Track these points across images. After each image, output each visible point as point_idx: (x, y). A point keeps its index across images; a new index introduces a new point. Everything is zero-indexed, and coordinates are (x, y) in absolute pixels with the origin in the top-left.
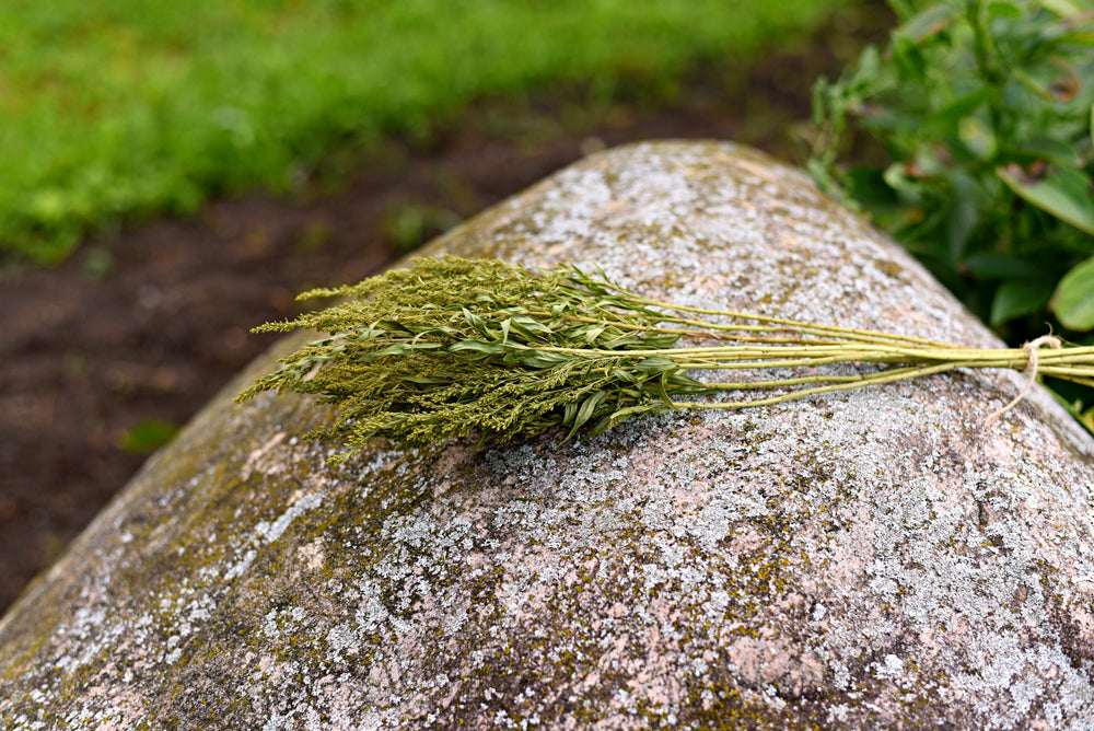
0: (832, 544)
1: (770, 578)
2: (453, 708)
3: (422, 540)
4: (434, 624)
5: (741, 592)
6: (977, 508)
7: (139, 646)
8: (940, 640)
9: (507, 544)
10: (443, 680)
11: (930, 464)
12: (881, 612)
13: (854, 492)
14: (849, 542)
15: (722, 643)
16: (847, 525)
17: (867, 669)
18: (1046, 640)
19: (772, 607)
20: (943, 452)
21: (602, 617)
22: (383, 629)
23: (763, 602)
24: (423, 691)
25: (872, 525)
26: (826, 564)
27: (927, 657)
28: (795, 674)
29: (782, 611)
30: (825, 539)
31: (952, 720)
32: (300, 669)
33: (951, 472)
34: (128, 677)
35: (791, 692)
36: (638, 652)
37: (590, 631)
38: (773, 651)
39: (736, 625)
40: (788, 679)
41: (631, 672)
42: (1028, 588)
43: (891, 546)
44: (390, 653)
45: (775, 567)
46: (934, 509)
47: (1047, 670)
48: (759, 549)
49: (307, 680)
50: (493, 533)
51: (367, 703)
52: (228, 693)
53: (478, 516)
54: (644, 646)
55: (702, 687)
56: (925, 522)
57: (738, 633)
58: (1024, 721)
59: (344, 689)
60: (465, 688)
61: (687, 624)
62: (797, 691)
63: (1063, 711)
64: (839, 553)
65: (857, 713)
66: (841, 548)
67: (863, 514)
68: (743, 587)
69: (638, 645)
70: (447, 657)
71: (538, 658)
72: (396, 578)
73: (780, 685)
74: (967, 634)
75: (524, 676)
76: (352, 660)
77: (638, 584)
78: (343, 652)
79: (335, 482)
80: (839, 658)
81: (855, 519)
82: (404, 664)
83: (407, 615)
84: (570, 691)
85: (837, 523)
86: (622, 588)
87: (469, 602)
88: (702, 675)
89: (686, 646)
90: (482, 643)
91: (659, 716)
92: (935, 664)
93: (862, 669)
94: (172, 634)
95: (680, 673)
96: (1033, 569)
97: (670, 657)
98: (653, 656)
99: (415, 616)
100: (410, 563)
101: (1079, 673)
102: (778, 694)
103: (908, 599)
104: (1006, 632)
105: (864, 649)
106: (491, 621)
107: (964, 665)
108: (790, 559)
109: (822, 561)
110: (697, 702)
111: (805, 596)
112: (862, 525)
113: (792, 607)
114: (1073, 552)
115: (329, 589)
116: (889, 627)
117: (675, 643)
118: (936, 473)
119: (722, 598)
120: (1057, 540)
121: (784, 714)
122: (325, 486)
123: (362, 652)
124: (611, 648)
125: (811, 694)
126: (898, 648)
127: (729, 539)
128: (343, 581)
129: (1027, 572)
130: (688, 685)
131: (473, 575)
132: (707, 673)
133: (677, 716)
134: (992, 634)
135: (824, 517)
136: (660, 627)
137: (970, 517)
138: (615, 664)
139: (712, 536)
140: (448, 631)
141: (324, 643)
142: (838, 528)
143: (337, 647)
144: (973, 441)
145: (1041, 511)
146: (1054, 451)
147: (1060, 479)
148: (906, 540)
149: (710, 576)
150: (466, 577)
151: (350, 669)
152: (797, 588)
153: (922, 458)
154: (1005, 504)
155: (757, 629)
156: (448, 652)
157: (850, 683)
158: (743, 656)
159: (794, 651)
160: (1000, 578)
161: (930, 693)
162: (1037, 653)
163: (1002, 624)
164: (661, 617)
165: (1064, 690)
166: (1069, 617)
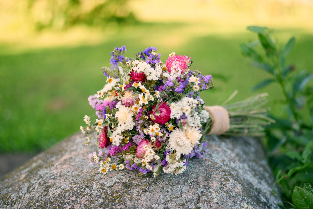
0: (142, 195)
1: (117, 199)
3: (44, 174)
4: (33, 195)
6: (198, 198)
9: (61, 178)
11: (189, 182)
13: (158, 183)
14: (149, 196)
16: (150, 191)
19: (114, 207)
20: (195, 180)
21: (68, 199)
22: (23, 195)
23: (112, 205)
25: (160, 194)
26: (138, 200)
30: (141, 193)
33: (195, 186)
37: (63, 202)
43: (163, 201)
44: (21, 201)
45: (121, 196)
46: (182, 195)
48: (119, 191)
50: (60, 175)
53: (60, 171)
56: (177, 197)
61: (88, 205)
66: (145, 197)
67: (158, 190)
71: (48, 207)
72: (33, 183)
76: (12, 202)
77: (82, 193)
81: (154, 191)
82: (22, 205)
83: (30, 193)
85: (147, 190)
86: (78, 193)
87: (43, 191)
90: (39, 201)
100: (38, 180)
106: (44, 196)
108: (126, 195)
109: (136, 198)
111: (126, 207)
112: (156, 193)
115: (20, 184)
118: (190, 186)
119: (101, 200)
123: (16, 200)
124: (66, 208)
127: (112, 186)
128: (23, 183)
135: (144, 187)
137: (194, 200)
139: (109, 185)
140: (35, 198)
141: (10, 197)
142: (147, 191)
143: (12, 198)
144: (207, 180)
145: (217, 203)
146: (237, 191)
147: (232, 198)
148: (169, 201)
149: (101, 194)
150: (46, 185)
151: (11, 204)
152: (125, 204)
153: (187, 180)
154: (206, 199)
156: (32, 203)
164: (82, 203)
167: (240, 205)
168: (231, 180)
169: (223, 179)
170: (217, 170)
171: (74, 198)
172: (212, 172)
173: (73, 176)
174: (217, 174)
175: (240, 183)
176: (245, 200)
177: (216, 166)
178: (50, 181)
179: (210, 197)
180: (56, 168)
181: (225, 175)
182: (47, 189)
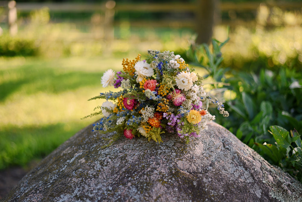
0: (195, 146)
1: (184, 151)
2: (119, 180)
3: (108, 153)
4: (113, 166)
6: (223, 144)
7: (40, 186)
8: (219, 164)
9: (127, 151)
10: (116, 175)
12: (206, 159)
15: (175, 161)
16: (198, 144)
18: (240, 166)
20: (215, 135)
21: (150, 159)
22: (101, 169)
23: (183, 155)
24: (111, 178)
25: (203, 145)
28: (191, 168)
30: (193, 145)
31: (223, 177)
32: (82, 179)
33: (217, 138)
34: (38, 192)
35: (190, 172)
36: (159, 164)
37: (147, 161)
38: (186, 163)
39: (178, 158)
40: (189, 169)
41: (157, 167)
42: (235, 156)
44: (103, 173)
45: (184, 149)
46: (214, 143)
47: (240, 170)
48: (181, 146)
49: (84, 180)
50: (124, 149)
51: (99, 182)
52: (65, 186)
53: (120, 147)
54: (159, 163)
55: (172, 169)
56: (213, 145)
57: (179, 160)
58: (237, 179)
59: (93, 181)
60: (121, 175)
61: (168, 158)
62: (191, 171)
63: (245, 178)
64: (197, 148)
65: (204, 175)
68: (178, 152)
69: (158, 163)
70: (116, 171)
71: (137, 167)
72: (103, 160)
74: (224, 163)
75: (134, 171)
76: (94, 176)
77: (157, 153)
78: (92, 174)
79: (85, 150)
80: (199, 166)
82: (107, 174)
83: (106, 166)
84: (145, 172)
85: (195, 143)
86: (153, 154)
87: (120, 161)
88: (172, 167)
89: (168, 162)
90: (124, 167)
91: (164, 174)
92: (218, 168)
93: (204, 169)
94: (48, 183)
95: (167, 167)
96: (235, 153)
97: (165, 165)
98: (161, 165)
99: (108, 165)
100: (106, 157)
101: (247, 171)
102: (188, 172)
103: (211, 157)
104: (231, 164)
105: (204, 165)
106: (126, 163)
107: (224, 169)
108: (187, 148)
109: (193, 149)
110: (171, 172)
111: (191, 155)
112: (201, 144)
114: (242, 152)
115: (87, 164)
116: (208, 162)
117: (166, 162)
118: (214, 138)
119: (174, 154)
120: (239, 149)
121: (189, 175)
122: (83, 151)
123: (96, 174)
124: (152, 164)
125: (194, 172)
126: (211, 165)
127: (174, 145)
128: (91, 163)
130: (169, 169)
131: (121, 156)
133: (168, 174)
134: (229, 164)
135: (193, 142)
136: (162, 159)
138: (154, 166)
140: (116, 167)
141: (87, 173)
145: (235, 144)
148: (209, 148)
153: (211, 135)
155: (182, 159)
156: (116, 170)
157: (202, 171)
158: (180, 164)
159: (190, 163)
160: (229, 154)
161: (218, 172)
162: (238, 167)
163: (231, 162)
164: (162, 158)
165: (244, 174)
166: (244, 161)
179: (229, 142)
182: (123, 158)
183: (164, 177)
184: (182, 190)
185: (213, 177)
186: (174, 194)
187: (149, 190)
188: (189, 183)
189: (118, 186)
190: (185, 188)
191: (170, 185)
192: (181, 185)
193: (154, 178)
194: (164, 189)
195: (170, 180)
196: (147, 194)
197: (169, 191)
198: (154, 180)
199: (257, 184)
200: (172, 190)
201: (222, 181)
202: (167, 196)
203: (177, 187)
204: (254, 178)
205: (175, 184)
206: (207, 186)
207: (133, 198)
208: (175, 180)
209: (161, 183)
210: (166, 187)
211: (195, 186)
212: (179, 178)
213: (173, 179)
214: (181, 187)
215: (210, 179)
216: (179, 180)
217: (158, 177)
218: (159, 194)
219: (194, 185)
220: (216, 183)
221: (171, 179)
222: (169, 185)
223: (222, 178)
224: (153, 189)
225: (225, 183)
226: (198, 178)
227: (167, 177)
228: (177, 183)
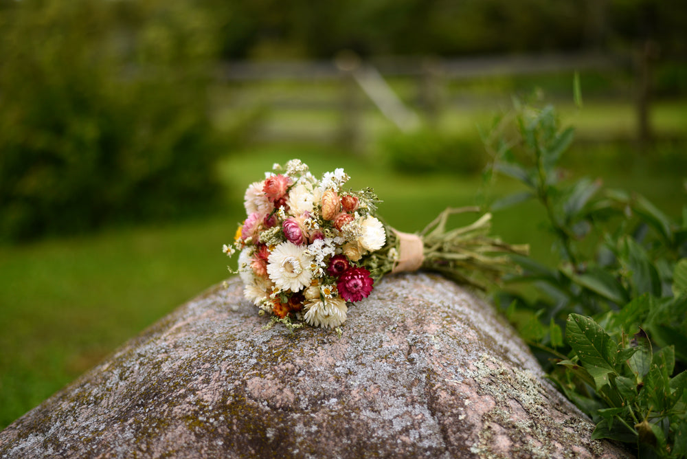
0: (319, 349)
1: (280, 356)
2: (125, 411)
3: (146, 352)
4: (134, 380)
5: (263, 360)
6: (408, 347)
8: (361, 394)
9: (177, 349)
10: (127, 401)
11: (391, 328)
12: (335, 380)
14: (330, 350)
15: (245, 378)
16: (331, 343)
17: (319, 402)
18: (422, 403)
19: (276, 367)
20: (400, 325)
21: (198, 368)
22: (114, 386)
23: (272, 365)
24: (118, 407)
25: (346, 346)
26: (312, 355)
27: (352, 400)
28: (278, 397)
29: (281, 370)
30: (316, 346)
31: (354, 427)
32: (76, 404)
33: (401, 333)
35: (275, 405)
36: (207, 381)
37: (190, 374)
38: (270, 385)
39: (255, 372)
40: (274, 399)
41: (200, 388)
42: (419, 380)
43: (353, 356)
44: (113, 394)
45: (284, 352)
46: (383, 344)
48: (280, 345)
49: (76, 408)
51: (95, 413)
54: (210, 379)
56: (376, 348)
57: (256, 375)
58: (396, 435)
59: (88, 410)
60: (133, 402)
61: (232, 370)
62: (278, 405)
63: (420, 435)
64: (321, 353)
65: (304, 417)
66: (323, 351)
67: (343, 340)
68: (265, 358)
69: (208, 379)
71: (165, 385)
72: (129, 366)
73: (270, 401)
74: (377, 394)
75: (156, 392)
76: (97, 398)
77: (220, 357)
78: (95, 396)
80: (305, 394)
81: (337, 342)
82: (116, 397)
83: (126, 379)
84: (171, 396)
85: (325, 340)
86: (212, 358)
87: (150, 370)
88: (230, 390)
89: (228, 379)
90: (147, 383)
91: (205, 406)
92: (355, 404)
93: (316, 403)
95: (222, 389)
97: (220, 383)
98: (213, 383)
100: (136, 360)
101: (434, 419)
102: (268, 405)
103: (352, 377)
104: (400, 397)
105: (320, 393)
106: (154, 374)
107: (372, 407)
108: (293, 350)
109: (310, 354)
110: (224, 401)
111: (295, 366)
112: (340, 345)
113: (287, 369)
114: (453, 371)
116: (336, 386)
117: (224, 377)
118: (393, 332)
119: (253, 361)
120: (445, 364)
121: (266, 412)
123: (102, 395)
124: (196, 379)
125: (286, 409)
126: (339, 396)
127: (268, 341)
129: (420, 373)
130: (223, 394)
131: (157, 360)
132: (233, 389)
133: (214, 406)
134: (392, 397)
135: (320, 338)
136: (221, 371)
137: (402, 350)
138: (195, 385)
139: (261, 340)
140: (137, 382)
141: (90, 393)
142: (325, 343)
143: (94, 394)
144: (419, 323)
145: (440, 351)
146: (469, 337)
147: (463, 346)
148: (362, 354)
149: (252, 353)
150: (154, 361)
151: (95, 402)
152: (292, 361)
153: (387, 326)
154: (422, 347)
155: (265, 374)
156: (134, 390)
157: (307, 406)
158: (254, 384)
159: (281, 386)
160: (405, 374)
161: (346, 414)
162: (414, 408)
163: (400, 394)
164: (223, 368)
165: (423, 425)
166: (435, 393)
167: (476, 355)
168: (458, 323)
169: (445, 322)
170: (433, 311)
171: (207, 365)
172: (427, 312)
173: (198, 342)
174: (434, 316)
175: (472, 329)
176: (484, 350)
177: (432, 306)
178: (159, 356)
179: (428, 343)
180: (165, 340)
181: (448, 316)
182: (158, 366)
183: (201, 412)
184: (234, 446)
185: (324, 424)
186: (209, 452)
187: (154, 437)
188: (255, 432)
189: (114, 423)
190: (244, 442)
191: (208, 431)
192: (234, 434)
193: (180, 410)
194: (187, 440)
195: (211, 420)
196: (144, 447)
197: (200, 444)
198: (176, 416)
199: (452, 453)
200: (206, 443)
201: (348, 434)
202: (188, 455)
203: (224, 438)
204: (446, 438)
205: (220, 430)
206: (302, 443)
207: (113, 452)
208: (223, 421)
209: (188, 424)
210: (196, 434)
211: (268, 439)
212: (234, 417)
213: (221, 418)
214: (233, 438)
215: (314, 428)
216: (235, 421)
217: (189, 411)
218: (170, 449)
219: (266, 437)
220: (327, 439)
221: (216, 417)
222: (205, 431)
223: (351, 427)
224: (163, 435)
225: (355, 441)
226: (283, 422)
227: (210, 411)
228: (228, 427)
